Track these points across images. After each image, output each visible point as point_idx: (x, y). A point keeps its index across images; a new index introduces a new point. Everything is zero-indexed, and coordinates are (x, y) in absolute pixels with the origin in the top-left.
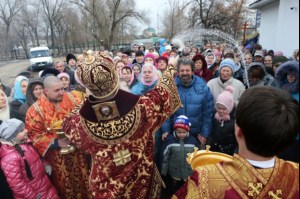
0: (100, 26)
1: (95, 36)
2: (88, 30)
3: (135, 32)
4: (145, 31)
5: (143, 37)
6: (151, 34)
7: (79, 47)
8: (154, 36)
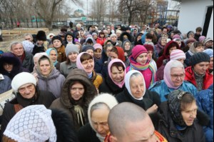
0: (42, 5)
1: (39, 14)
2: (32, 8)
3: (69, 12)
4: (75, 12)
5: (74, 16)
6: (80, 14)
7: (24, 21)
8: (83, 16)
